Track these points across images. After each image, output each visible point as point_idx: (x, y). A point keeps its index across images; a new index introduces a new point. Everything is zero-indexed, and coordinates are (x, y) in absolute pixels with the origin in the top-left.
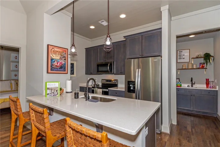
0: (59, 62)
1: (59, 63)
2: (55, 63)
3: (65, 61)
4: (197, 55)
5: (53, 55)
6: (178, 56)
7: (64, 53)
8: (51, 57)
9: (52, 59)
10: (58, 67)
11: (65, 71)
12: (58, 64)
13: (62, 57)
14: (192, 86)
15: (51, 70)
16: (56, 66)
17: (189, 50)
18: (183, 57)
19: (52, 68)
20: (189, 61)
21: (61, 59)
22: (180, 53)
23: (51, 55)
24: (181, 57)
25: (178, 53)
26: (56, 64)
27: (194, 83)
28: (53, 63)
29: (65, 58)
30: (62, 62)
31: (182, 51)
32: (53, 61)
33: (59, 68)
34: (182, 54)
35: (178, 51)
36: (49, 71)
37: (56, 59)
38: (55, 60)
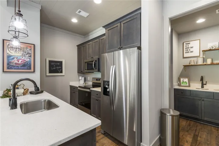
0: (21, 59)
1: (20, 61)
2: (15, 61)
3: (30, 58)
4: (211, 47)
5: (11, 51)
6: (185, 49)
7: (28, 49)
8: (8, 53)
9: (9, 57)
10: (19, 64)
11: (30, 69)
12: (18, 61)
13: (24, 53)
14: (202, 87)
15: (8, 68)
16: (16, 64)
17: (199, 40)
18: (191, 50)
19: (10, 66)
20: (199, 55)
21: (23, 55)
22: (187, 45)
23: (8, 52)
24: (189, 51)
25: (185, 45)
26: (17, 62)
27: (205, 83)
28: (11, 60)
29: (29, 55)
30: (25, 59)
31: (189, 42)
32: (12, 58)
33: (21, 67)
34: (190, 46)
35: (185, 43)
36: (5, 70)
37: (15, 56)
38: (13, 57)
